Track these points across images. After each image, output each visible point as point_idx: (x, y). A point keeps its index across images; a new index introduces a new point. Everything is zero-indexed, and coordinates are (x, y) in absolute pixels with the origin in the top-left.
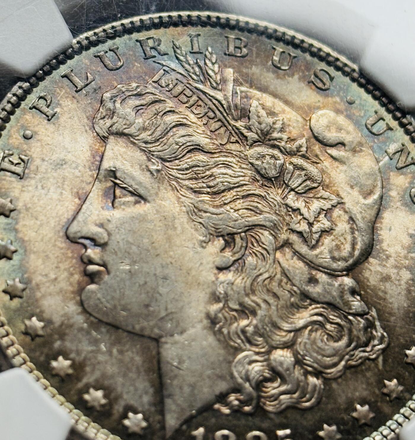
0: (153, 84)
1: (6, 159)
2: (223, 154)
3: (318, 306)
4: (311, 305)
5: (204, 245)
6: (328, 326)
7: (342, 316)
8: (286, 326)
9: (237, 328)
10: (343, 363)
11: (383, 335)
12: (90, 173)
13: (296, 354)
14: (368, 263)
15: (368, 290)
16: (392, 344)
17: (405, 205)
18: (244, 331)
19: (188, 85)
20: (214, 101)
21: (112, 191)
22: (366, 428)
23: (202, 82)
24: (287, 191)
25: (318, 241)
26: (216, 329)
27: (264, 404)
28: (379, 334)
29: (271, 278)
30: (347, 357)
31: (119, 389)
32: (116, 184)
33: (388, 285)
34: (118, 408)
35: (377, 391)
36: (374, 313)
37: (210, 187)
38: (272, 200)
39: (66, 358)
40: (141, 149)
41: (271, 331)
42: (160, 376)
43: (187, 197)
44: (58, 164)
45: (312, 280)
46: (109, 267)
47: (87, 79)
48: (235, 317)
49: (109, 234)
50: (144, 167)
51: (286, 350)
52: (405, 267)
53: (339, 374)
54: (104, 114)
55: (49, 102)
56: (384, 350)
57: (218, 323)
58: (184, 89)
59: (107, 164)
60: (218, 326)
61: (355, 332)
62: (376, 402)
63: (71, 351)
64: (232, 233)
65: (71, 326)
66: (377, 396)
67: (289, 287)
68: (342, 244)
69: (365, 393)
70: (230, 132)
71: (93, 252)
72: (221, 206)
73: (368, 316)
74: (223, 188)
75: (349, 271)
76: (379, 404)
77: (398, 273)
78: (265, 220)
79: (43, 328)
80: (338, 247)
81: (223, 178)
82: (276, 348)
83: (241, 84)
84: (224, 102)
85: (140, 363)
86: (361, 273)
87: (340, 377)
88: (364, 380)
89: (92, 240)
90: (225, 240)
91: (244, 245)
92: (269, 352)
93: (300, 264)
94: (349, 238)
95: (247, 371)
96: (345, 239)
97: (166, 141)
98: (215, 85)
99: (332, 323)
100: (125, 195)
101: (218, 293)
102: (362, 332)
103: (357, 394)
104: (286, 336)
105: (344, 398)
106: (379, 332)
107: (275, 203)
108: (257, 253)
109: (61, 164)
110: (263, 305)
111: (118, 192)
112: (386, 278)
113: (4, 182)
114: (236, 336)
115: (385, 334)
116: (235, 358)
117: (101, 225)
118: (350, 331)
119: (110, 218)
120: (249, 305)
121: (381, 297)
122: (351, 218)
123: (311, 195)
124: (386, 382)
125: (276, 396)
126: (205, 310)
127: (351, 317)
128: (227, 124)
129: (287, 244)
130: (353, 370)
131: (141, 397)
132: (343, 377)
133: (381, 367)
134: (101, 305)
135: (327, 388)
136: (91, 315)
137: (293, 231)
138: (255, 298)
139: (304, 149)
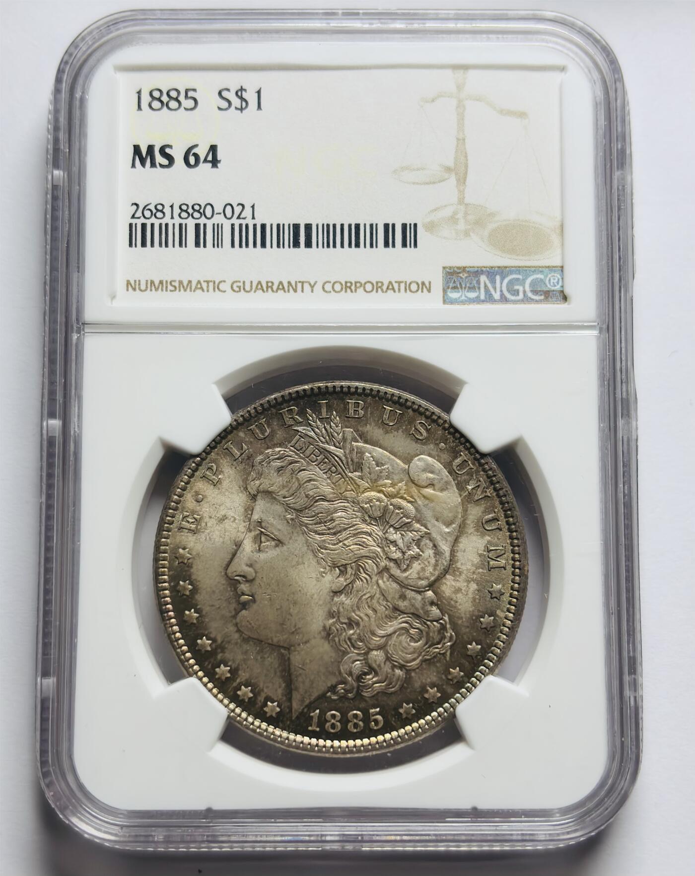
0: (292, 448)
1: (185, 520)
2: (340, 501)
3: (405, 616)
4: (400, 615)
5: (324, 575)
6: (412, 631)
7: (422, 622)
8: (381, 632)
9: (345, 636)
10: (420, 658)
11: (451, 634)
12: (244, 524)
13: (387, 653)
14: (446, 579)
15: (444, 601)
16: (458, 641)
17: (477, 530)
18: (350, 639)
19: (317, 447)
20: (336, 458)
21: (259, 537)
22: (434, 705)
23: (327, 442)
24: (387, 527)
25: (408, 566)
26: (330, 638)
27: (362, 691)
28: (449, 634)
29: (372, 597)
30: (423, 653)
31: (261, 685)
32: (262, 532)
33: (459, 595)
34: (261, 699)
35: (444, 677)
36: (446, 618)
37: (329, 529)
38: (376, 536)
39: (226, 666)
40: (280, 503)
41: (369, 637)
42: (290, 675)
43: (313, 539)
44: (221, 519)
45: (403, 597)
46: (256, 596)
47: (242, 449)
48: (345, 629)
49: (256, 572)
50: (282, 517)
51: (379, 651)
52: (473, 581)
53: (416, 667)
54: (255, 476)
55: (215, 471)
56: (451, 646)
57: (332, 633)
58: (314, 450)
59: (256, 517)
60: (331, 636)
61: (431, 634)
62: (442, 685)
63: (229, 660)
64: (344, 564)
65: (229, 642)
66: (444, 680)
67: (384, 603)
68: (426, 566)
69: (434, 679)
70: (348, 483)
71: (244, 587)
72: (337, 544)
73: (441, 621)
74: (339, 529)
75: (431, 586)
76: (444, 687)
77: (468, 586)
78: (369, 552)
79: (210, 645)
80: (423, 569)
81: (340, 520)
82: (372, 650)
83: (357, 441)
84: (343, 458)
85: (276, 666)
86: (439, 588)
87: (418, 668)
88: (435, 669)
89: (244, 576)
90: (339, 570)
91: (353, 573)
92: (366, 654)
93: (395, 585)
94: (433, 561)
95: (351, 668)
96: (429, 562)
97: (298, 495)
98: (338, 444)
99: (414, 628)
100: (268, 541)
101: (332, 611)
102: (436, 634)
103: (429, 680)
104: (380, 640)
105: (419, 683)
106: (450, 633)
107: (378, 537)
108: (363, 578)
109: (223, 519)
110: (365, 618)
111: (263, 539)
112: (458, 590)
113: (183, 537)
114: (344, 642)
115: (453, 633)
116: (342, 660)
117: (251, 566)
118: (428, 633)
119: (257, 560)
120: (355, 618)
121: (452, 605)
122: (435, 546)
123: (406, 529)
124: (451, 670)
125: (370, 685)
126: (322, 625)
127: (429, 623)
128: (345, 476)
129: (386, 569)
130: (428, 662)
131: (276, 690)
132: (420, 668)
133: (448, 659)
134: (250, 626)
135: (408, 676)
136: (243, 633)
137: (391, 560)
138: (358, 613)
139: (402, 492)
